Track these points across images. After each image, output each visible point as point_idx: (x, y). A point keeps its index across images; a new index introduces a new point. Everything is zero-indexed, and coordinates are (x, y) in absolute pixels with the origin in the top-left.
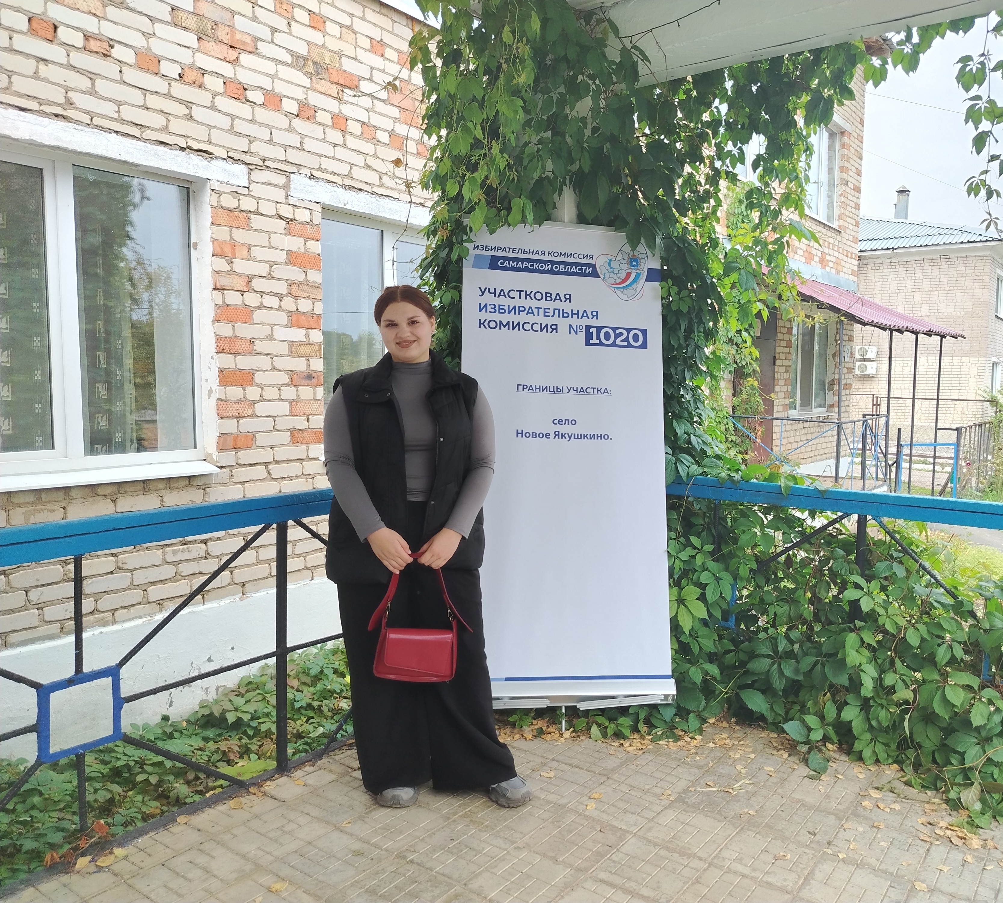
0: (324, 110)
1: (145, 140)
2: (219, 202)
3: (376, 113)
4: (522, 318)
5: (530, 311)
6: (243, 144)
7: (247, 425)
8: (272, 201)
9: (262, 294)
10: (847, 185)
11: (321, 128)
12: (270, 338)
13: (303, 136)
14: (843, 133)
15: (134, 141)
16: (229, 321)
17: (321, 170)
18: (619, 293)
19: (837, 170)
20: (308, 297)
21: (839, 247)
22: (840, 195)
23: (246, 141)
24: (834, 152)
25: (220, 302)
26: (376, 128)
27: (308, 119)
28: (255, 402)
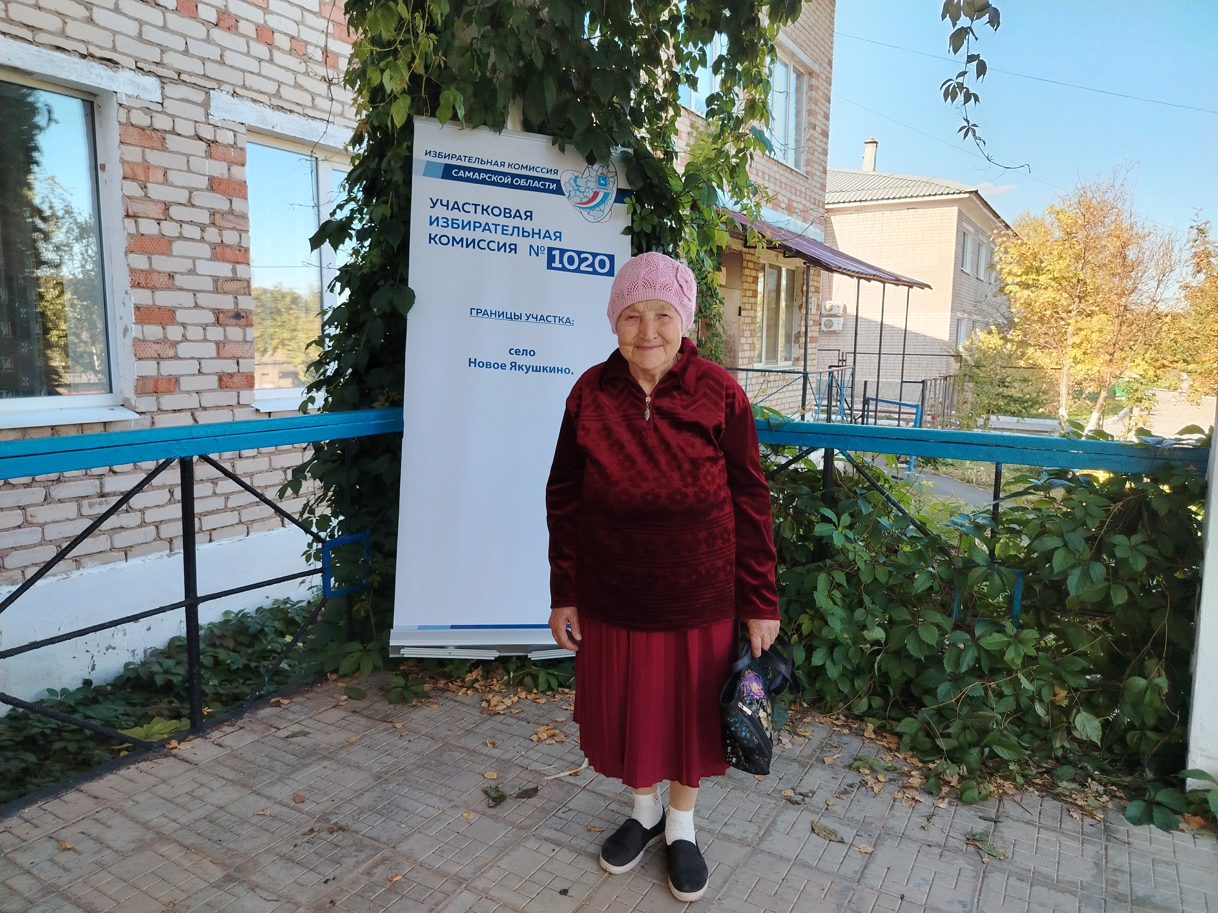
0: (247, 20)
1: (39, 45)
2: (128, 118)
3: (307, 26)
4: (478, 234)
5: (487, 228)
6: (154, 54)
7: (169, 368)
8: (191, 120)
9: (181, 222)
10: (815, 128)
11: (244, 41)
12: (192, 272)
13: (223, 49)
14: (811, 73)
15: (25, 45)
16: (143, 252)
17: (244, 87)
18: (585, 213)
19: (804, 114)
20: (234, 229)
21: (806, 194)
22: (808, 140)
23: (158, 50)
24: (802, 94)
25: (133, 231)
26: (307, 43)
27: (229, 29)
28: (177, 343)
